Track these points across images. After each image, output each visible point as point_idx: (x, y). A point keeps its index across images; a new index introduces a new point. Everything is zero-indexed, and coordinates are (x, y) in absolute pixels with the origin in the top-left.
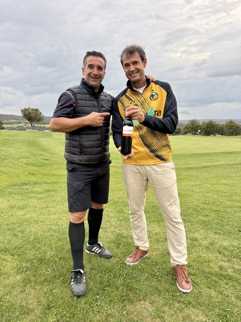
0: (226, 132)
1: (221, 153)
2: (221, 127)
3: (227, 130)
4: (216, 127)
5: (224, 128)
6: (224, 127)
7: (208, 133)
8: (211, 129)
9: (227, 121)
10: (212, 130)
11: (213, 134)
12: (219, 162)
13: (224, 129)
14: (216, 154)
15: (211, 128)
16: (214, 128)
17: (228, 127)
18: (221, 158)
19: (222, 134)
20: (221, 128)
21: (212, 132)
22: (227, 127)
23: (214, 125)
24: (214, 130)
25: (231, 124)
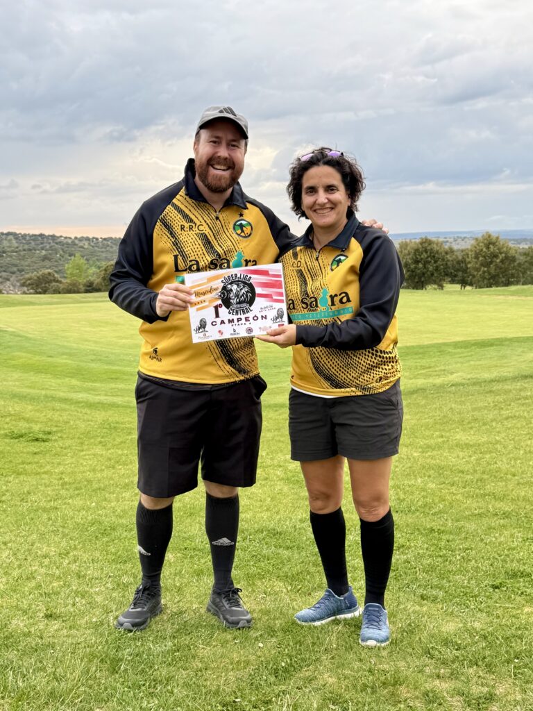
0: (474, 276)
1: (456, 345)
2: (460, 258)
3: (478, 270)
4: (443, 260)
5: (470, 262)
6: (468, 260)
7: (420, 278)
8: (427, 266)
9: (477, 239)
10: (431, 268)
11: (435, 283)
12: (452, 373)
13: (469, 266)
14: (441, 349)
15: (426, 263)
16: (435, 262)
17: (481, 259)
18: (456, 363)
19: (464, 283)
20: (459, 262)
21: (432, 275)
22: (477, 257)
23: (437, 252)
24: (437, 269)
25: (488, 248)
